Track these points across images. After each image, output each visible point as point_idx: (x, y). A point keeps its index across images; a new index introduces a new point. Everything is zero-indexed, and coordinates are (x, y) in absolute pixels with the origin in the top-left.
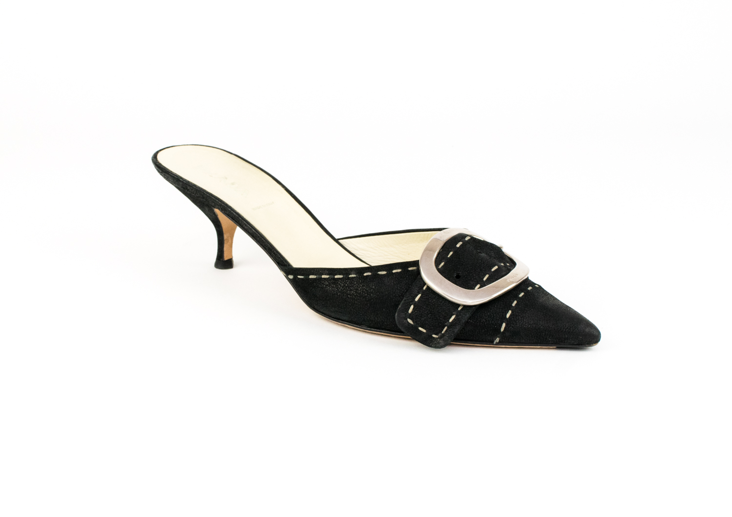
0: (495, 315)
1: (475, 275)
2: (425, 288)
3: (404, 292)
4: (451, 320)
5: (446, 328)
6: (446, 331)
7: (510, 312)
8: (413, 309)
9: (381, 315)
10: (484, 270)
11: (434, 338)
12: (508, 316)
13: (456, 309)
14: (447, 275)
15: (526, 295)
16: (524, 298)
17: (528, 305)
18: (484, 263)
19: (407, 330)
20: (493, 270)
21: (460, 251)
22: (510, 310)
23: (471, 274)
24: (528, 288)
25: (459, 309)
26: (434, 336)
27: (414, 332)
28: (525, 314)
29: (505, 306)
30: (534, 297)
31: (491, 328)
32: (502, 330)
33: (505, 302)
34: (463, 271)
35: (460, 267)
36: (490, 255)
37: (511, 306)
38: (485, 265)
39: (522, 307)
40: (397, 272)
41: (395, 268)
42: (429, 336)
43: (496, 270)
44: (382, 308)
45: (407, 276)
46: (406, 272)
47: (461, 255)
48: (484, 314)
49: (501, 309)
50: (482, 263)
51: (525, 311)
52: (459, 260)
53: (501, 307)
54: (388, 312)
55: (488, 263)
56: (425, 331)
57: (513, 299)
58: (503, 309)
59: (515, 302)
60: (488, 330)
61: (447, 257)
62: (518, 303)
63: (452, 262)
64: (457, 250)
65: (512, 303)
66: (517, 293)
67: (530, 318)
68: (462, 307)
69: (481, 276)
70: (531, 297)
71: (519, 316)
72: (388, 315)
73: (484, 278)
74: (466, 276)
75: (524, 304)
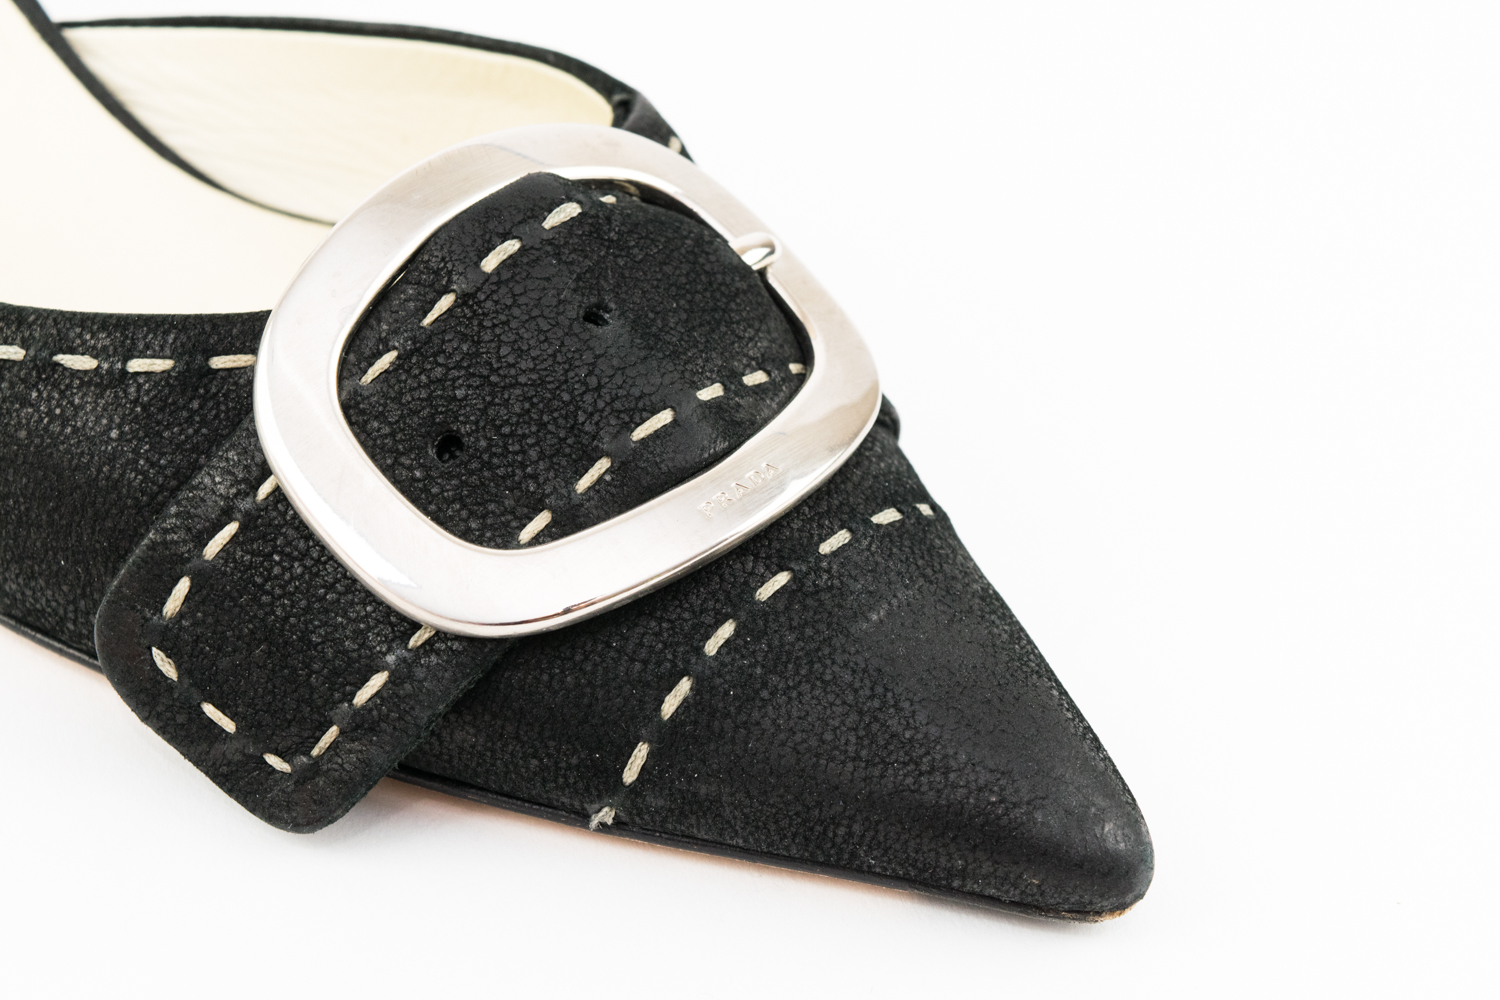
0: (600, 693)
1: (533, 454)
2: (264, 490)
3: (162, 488)
4: (362, 696)
5: (333, 731)
6: (334, 746)
7: (684, 686)
8: (187, 598)
9: (47, 582)
10: (588, 428)
11: (274, 770)
12: (670, 705)
13: (393, 640)
14: (392, 434)
15: (800, 589)
16: (781, 606)
17: (789, 653)
18: (599, 387)
19: (144, 705)
20: (640, 433)
21: (495, 297)
22: (685, 679)
23: (517, 447)
24: (823, 539)
25: (416, 640)
26: (273, 760)
27: (180, 719)
28: (760, 708)
29: (662, 651)
30: (840, 606)
31: (574, 761)
32: (630, 775)
33: (669, 621)
34: (476, 423)
35: (467, 395)
36: (654, 329)
37: (699, 651)
38: (600, 396)
39: (752, 666)
40: (151, 369)
41: (141, 346)
42: (251, 756)
43: (657, 435)
44: (55, 554)
45: (195, 405)
46: (193, 378)
47: (495, 326)
48: (545, 677)
49: (638, 666)
50: (593, 381)
51: (765, 694)
52: (478, 354)
53: (643, 653)
54: (79, 579)
55: (621, 392)
56: (229, 726)
57: (718, 612)
58: (651, 667)
59: (727, 630)
60: (556, 763)
61: (420, 321)
62: (740, 642)
63: (435, 355)
64: (479, 289)
65: (708, 638)
66: (751, 574)
67: (782, 736)
68: (427, 636)
69: (564, 463)
70: (821, 603)
71: (728, 715)
72: (79, 591)
73: (581, 476)
74: (486, 457)
75: (769, 645)
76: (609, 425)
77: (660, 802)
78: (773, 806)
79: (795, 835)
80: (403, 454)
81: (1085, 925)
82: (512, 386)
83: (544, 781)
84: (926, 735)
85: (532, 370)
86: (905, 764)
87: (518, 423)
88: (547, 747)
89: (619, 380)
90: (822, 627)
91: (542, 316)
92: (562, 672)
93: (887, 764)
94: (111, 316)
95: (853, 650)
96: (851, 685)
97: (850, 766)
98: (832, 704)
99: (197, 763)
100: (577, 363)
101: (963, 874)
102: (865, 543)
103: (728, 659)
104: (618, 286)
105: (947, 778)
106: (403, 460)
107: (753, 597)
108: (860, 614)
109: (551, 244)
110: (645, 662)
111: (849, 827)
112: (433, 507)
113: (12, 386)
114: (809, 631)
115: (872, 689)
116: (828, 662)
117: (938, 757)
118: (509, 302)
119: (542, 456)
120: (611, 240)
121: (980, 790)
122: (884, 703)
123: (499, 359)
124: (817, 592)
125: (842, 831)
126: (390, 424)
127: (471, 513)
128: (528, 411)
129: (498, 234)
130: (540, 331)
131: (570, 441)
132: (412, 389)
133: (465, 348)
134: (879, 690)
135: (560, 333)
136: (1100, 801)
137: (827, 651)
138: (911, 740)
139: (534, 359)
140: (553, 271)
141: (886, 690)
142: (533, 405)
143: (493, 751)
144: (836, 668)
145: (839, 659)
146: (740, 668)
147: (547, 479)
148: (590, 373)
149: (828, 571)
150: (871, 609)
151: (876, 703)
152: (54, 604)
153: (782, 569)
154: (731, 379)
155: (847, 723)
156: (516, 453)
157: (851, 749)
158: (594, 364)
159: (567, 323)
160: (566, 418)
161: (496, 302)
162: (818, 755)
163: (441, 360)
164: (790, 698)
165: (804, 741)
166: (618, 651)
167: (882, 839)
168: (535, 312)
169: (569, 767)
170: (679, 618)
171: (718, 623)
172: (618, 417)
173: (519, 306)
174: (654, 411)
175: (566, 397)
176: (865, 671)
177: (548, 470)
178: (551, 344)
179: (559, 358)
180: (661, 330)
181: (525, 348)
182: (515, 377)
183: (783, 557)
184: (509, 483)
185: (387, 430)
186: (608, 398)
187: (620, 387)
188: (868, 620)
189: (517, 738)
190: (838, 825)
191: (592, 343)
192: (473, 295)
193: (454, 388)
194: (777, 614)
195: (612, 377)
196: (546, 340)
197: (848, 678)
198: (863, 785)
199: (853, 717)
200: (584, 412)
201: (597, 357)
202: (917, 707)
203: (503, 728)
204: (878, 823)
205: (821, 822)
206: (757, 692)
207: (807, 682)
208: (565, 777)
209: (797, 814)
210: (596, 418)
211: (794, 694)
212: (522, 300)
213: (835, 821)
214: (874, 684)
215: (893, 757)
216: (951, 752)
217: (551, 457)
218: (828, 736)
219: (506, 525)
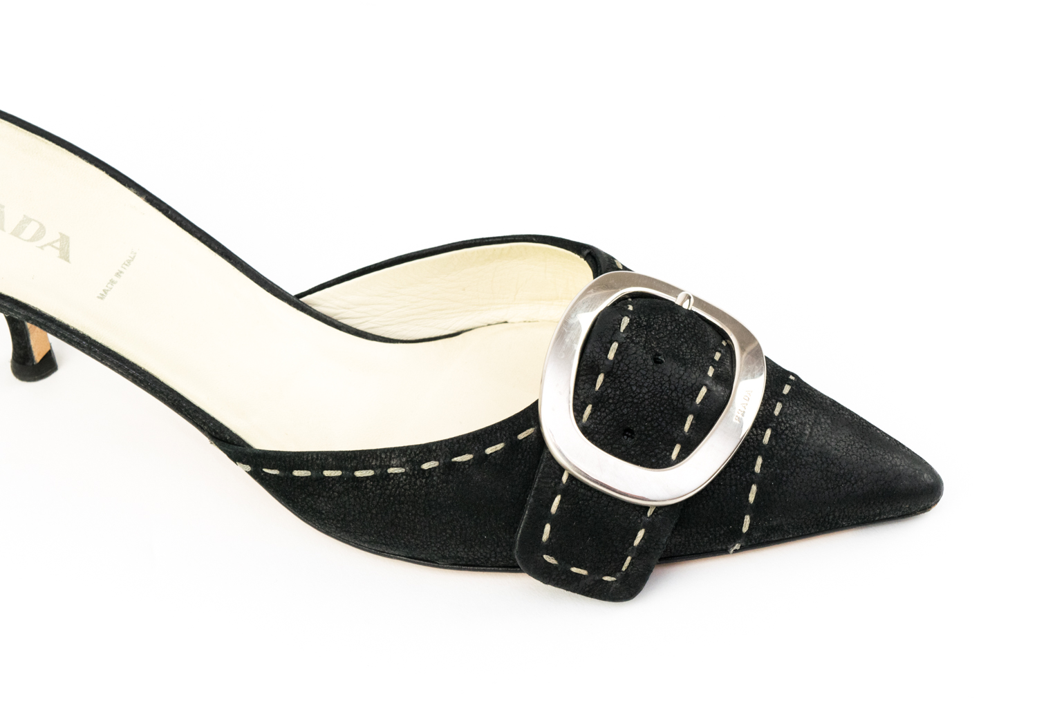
0: (724, 504)
1: (664, 424)
2: (565, 478)
4: (637, 542)
5: (629, 559)
6: (631, 564)
7: (754, 488)
8: (550, 531)
9: (480, 547)
10: (680, 406)
11: (607, 581)
12: (752, 498)
13: (641, 516)
14: (606, 437)
15: (777, 433)
16: (774, 443)
17: (786, 459)
18: (676, 388)
19: (546, 578)
20: (699, 400)
21: (620, 369)
22: (753, 485)
23: (656, 424)
24: (774, 410)
25: (649, 513)
26: (606, 578)
27: (563, 577)
28: (785, 485)
29: (740, 478)
30: (794, 434)
31: (722, 532)
32: (745, 529)
33: (737, 466)
34: (636, 421)
35: (628, 411)
36: (681, 356)
37: (754, 472)
38: (678, 392)
39: (775, 470)
40: (496, 450)
41: (488, 441)
42: (598, 580)
43: (705, 398)
44: (481, 535)
45: (520, 456)
46: (514, 446)
47: (625, 380)
48: (701, 506)
49: (734, 488)
50: (673, 387)
51: (784, 479)
52: (624, 394)
53: (734, 482)
54: (494, 541)
55: (685, 387)
56: (584, 572)
57: (753, 455)
58: (739, 486)
59: (760, 461)
60: (715, 536)
61: (594, 389)
62: (766, 463)
63: (608, 400)
64: (613, 368)
65: (754, 466)
66: (757, 435)
67: (798, 492)
68: (653, 510)
69: (676, 423)
70: (787, 435)
71: (775, 492)
72: (496, 545)
73: (684, 425)
74: (646, 432)
75: (777, 460)
76: (687, 402)
77: (759, 534)
78: (802, 519)
79: (813, 526)
80: (613, 444)
81: (926, 513)
82: (644, 401)
83: (711, 544)
84: (848, 470)
85: (649, 392)
86: (846, 483)
87: (652, 415)
88: (710, 531)
89: (681, 383)
90: (792, 444)
91: (641, 369)
92: (707, 501)
93: (839, 486)
94: (469, 434)
95: (807, 449)
96: (813, 462)
97: (826, 492)
98: (810, 472)
99: (574, 591)
100: (663, 382)
101: (880, 514)
102: (788, 404)
103: (765, 471)
104: (658, 344)
105: (863, 482)
106: (614, 446)
107: (762, 444)
108: (802, 434)
109: (628, 338)
110: (736, 485)
111: (834, 514)
112: (634, 460)
113: (439, 477)
114: (789, 448)
115: (821, 460)
116: (801, 457)
117: (856, 476)
118: (626, 368)
119: (667, 423)
120: (645, 326)
121: (876, 482)
122: (828, 464)
123: (633, 392)
124: (783, 432)
125: (831, 517)
126: (603, 434)
127: (651, 456)
128: (654, 409)
129: (608, 343)
130: (644, 375)
131: (675, 414)
132: (605, 418)
133: (618, 393)
134: (824, 459)
135: (651, 373)
136: (917, 467)
137: (798, 453)
138: (844, 474)
139: (647, 387)
140: (634, 349)
141: (827, 459)
142: (654, 405)
143: (689, 541)
144: (804, 458)
145: (805, 454)
146: (771, 473)
147: (673, 432)
148: (670, 385)
149: (783, 422)
150: (804, 430)
151: (825, 465)
152: (484, 554)
153: (767, 428)
154: (713, 363)
155: (819, 476)
156: (657, 426)
157: (824, 486)
158: (669, 380)
159: (651, 368)
160: (669, 405)
161: (622, 370)
162: (813, 494)
163: (611, 401)
164: (794, 477)
165: (806, 490)
166: (724, 485)
167: (847, 514)
168: (638, 369)
169: (720, 535)
170: (741, 463)
171: (755, 460)
172: (689, 398)
173: (631, 369)
174: (699, 389)
175: (666, 397)
176: (815, 455)
177: (672, 428)
178: (650, 379)
179: (656, 383)
180: (683, 355)
181: (641, 384)
182: (643, 397)
183: (765, 424)
184: (659, 439)
185: (603, 437)
186: (681, 391)
187: (683, 385)
188: (806, 434)
189: (698, 533)
190: (830, 515)
191: (664, 372)
192: (611, 371)
193: (622, 410)
194: (774, 446)
195: (678, 382)
196: (647, 378)
197: (811, 460)
198: (834, 497)
199: (820, 473)
200: (675, 400)
201: (669, 377)
202: (840, 460)
203: (691, 531)
204: (844, 509)
205: (822, 517)
206: (781, 479)
207: (798, 468)
208: (719, 539)
209: (813, 518)
210: (681, 401)
211: (795, 474)
212: (631, 366)
213: (828, 515)
214: (821, 458)
215: (841, 482)
216: (860, 472)
217: (670, 423)
218: (814, 485)
219: (665, 455)
